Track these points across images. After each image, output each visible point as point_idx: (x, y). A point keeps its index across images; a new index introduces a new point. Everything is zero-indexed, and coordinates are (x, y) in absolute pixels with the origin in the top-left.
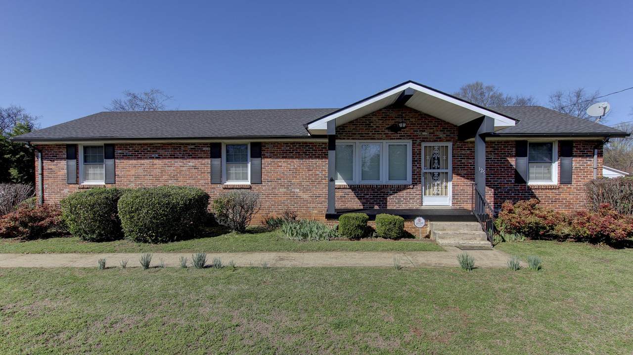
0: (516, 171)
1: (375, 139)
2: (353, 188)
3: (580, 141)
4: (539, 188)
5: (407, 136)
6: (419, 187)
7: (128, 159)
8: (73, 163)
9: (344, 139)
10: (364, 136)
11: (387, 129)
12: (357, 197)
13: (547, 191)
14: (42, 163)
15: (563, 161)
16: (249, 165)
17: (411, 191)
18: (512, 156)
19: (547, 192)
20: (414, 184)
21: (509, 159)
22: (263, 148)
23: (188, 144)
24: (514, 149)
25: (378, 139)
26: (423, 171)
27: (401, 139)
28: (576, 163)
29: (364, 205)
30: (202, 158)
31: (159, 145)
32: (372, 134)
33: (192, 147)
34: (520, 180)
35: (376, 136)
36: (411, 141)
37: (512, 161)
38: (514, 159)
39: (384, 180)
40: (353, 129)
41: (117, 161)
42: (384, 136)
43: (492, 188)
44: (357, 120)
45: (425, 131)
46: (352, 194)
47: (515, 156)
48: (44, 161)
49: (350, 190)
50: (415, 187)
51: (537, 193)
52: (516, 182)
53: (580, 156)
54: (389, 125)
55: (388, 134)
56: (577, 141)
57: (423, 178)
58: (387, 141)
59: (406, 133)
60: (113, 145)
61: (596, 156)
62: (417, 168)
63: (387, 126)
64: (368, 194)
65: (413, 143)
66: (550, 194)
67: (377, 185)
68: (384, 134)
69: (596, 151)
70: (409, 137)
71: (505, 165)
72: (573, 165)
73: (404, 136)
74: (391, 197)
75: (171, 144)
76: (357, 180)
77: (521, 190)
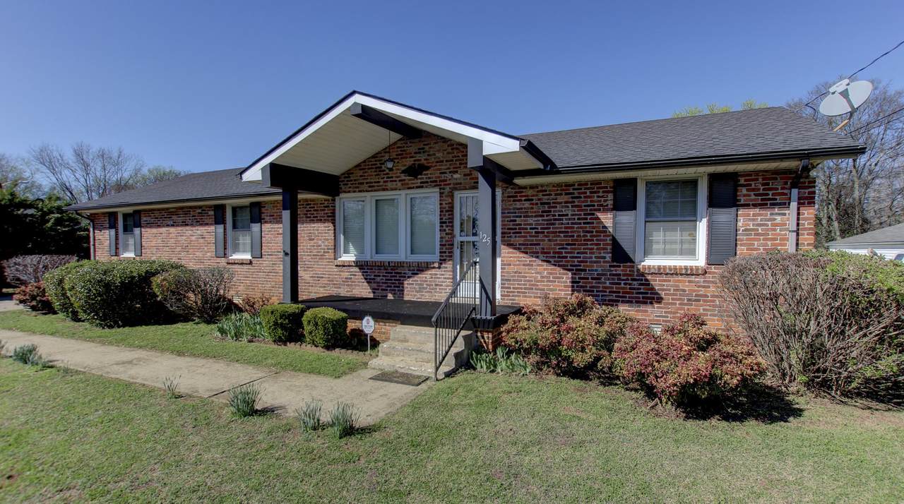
0: (614, 240)
1: (387, 190)
2: (361, 265)
3: (757, 173)
4: (660, 272)
5: (431, 182)
6: (448, 265)
7: (151, 227)
9: (349, 192)
10: (373, 186)
11: (403, 172)
12: (366, 279)
13: (680, 278)
14: (94, 233)
15: (715, 218)
17: (438, 272)
18: (606, 210)
19: (679, 281)
20: (442, 261)
21: (600, 215)
22: (263, 210)
23: (196, 207)
24: (610, 196)
25: (392, 190)
26: (458, 238)
27: (422, 187)
28: (747, 219)
29: (374, 293)
30: (207, 224)
32: (385, 182)
33: (200, 211)
34: (620, 255)
35: (389, 185)
36: (437, 190)
37: (607, 219)
38: (610, 215)
39: (402, 254)
40: (361, 176)
41: (143, 230)
42: (399, 184)
43: (569, 270)
44: (364, 162)
45: (457, 172)
46: (359, 275)
47: (613, 209)
49: (357, 269)
50: (444, 265)
51: (656, 283)
52: (614, 259)
53: (755, 206)
54: (405, 165)
55: (404, 180)
56: (747, 174)
57: (457, 252)
59: (429, 178)
61: (794, 205)
62: (446, 234)
63: (403, 168)
64: (379, 276)
65: (440, 193)
66: (685, 284)
67: (389, 263)
68: (400, 181)
69: (795, 192)
70: (435, 183)
71: (594, 228)
72: (740, 224)
73: (427, 182)
74: (410, 281)
75: (182, 208)
76: (369, 256)
77: (624, 275)
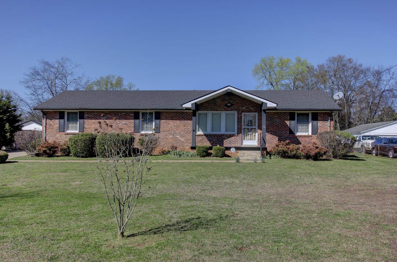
0: (290, 128)
1: (218, 111)
2: (206, 135)
3: (322, 113)
4: (301, 136)
5: (235, 109)
6: (240, 135)
7: (91, 119)
8: (62, 121)
9: (203, 110)
10: (213, 109)
11: (224, 105)
12: (208, 140)
13: (306, 138)
15: (314, 123)
16: (154, 123)
17: (237, 137)
18: (287, 120)
19: (306, 139)
20: (238, 134)
21: (286, 121)
22: (161, 115)
23: (123, 112)
24: (289, 117)
25: (220, 111)
26: (243, 127)
27: (231, 111)
28: (320, 123)
29: (212, 145)
30: (129, 119)
31: (107, 112)
32: (217, 108)
33: (125, 113)
34: (291, 132)
35: (219, 109)
36: (237, 112)
37: (288, 123)
38: (289, 122)
39: (223, 132)
40: (207, 105)
41: (85, 120)
42: (223, 109)
43: (278, 136)
44: (209, 101)
45: (243, 107)
46: (206, 139)
47: (289, 120)
48: (47, 120)
49: (205, 137)
50: (239, 135)
51: (300, 139)
52: (290, 133)
53: (322, 120)
54: (225, 103)
55: (225, 108)
56: (320, 113)
57: (243, 131)
58: (225, 112)
59: (234, 108)
60: (84, 112)
61: (329, 121)
62: (240, 125)
63: (224, 104)
64: (214, 139)
65: (238, 113)
66: (307, 139)
67: (219, 134)
68: (223, 108)
69: (329, 117)
70: (236, 110)
71: (284, 125)
72: (318, 125)
73: (233, 109)
74: (226, 140)
75: (114, 112)
76: (209, 132)
77: (292, 137)
